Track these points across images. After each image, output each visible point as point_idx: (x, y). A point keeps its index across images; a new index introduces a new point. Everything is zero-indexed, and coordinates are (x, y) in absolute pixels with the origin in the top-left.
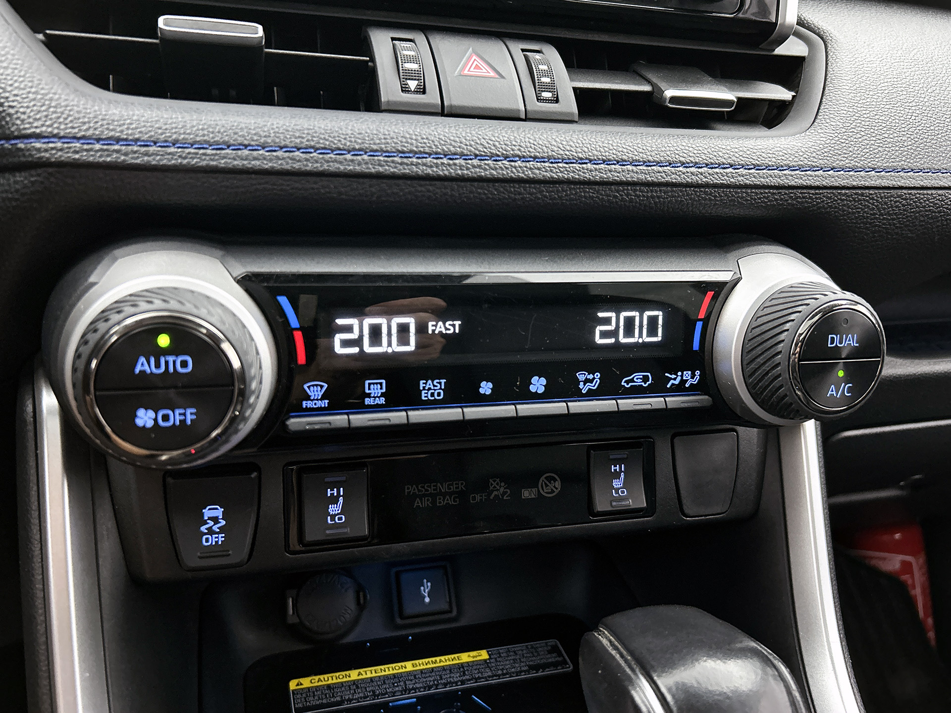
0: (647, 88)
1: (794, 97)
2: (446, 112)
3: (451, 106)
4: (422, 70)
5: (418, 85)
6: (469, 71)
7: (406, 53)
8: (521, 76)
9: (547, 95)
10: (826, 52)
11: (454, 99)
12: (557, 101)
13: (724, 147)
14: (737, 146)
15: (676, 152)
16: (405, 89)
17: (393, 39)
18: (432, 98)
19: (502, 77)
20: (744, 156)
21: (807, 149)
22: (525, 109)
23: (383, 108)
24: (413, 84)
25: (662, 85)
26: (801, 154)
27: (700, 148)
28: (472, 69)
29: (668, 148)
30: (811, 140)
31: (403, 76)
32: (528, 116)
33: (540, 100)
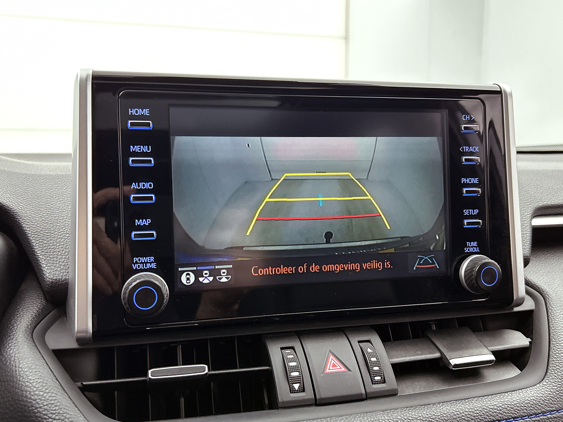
0: (437, 355)
1: (530, 342)
2: (318, 403)
3: (321, 399)
4: (301, 375)
5: (299, 386)
6: (329, 369)
7: (289, 357)
8: (361, 368)
9: (378, 378)
10: (547, 309)
11: (323, 393)
12: (384, 382)
13: (492, 407)
14: (501, 405)
15: (463, 417)
16: (292, 391)
17: (282, 349)
18: (308, 395)
19: (350, 370)
20: (506, 411)
21: (545, 398)
22: (366, 392)
23: (280, 405)
24: (296, 386)
25: (448, 355)
26: (542, 402)
27: (478, 412)
28: (331, 368)
29: (457, 415)
30: (547, 390)
31: (290, 381)
32: (368, 397)
33: (374, 382)
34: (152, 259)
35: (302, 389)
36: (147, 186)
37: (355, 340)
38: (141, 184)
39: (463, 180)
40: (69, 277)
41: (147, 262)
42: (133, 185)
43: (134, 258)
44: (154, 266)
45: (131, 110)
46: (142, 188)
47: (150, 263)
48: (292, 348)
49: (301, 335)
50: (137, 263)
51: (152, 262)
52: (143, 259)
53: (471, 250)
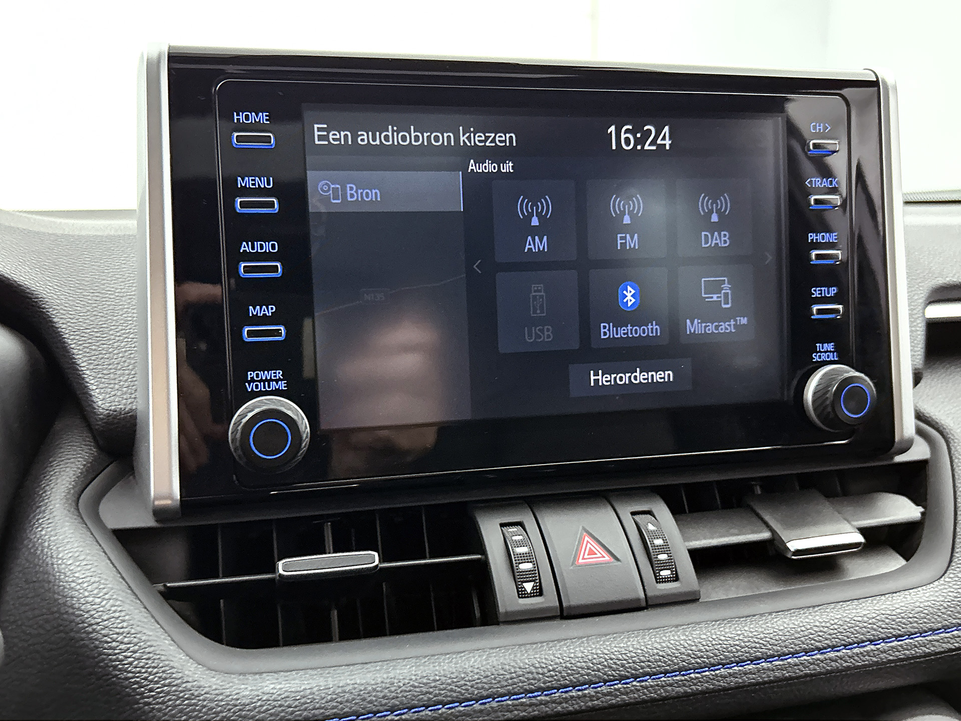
0: (766, 535)
1: (923, 514)
2: (565, 614)
3: (570, 607)
4: (536, 568)
5: (534, 587)
6: (583, 559)
7: (514, 538)
8: (636, 553)
9: (665, 573)
10: (951, 458)
11: (573, 599)
12: (677, 579)
13: (860, 619)
14: (874, 615)
15: (811, 636)
16: (522, 594)
17: (502, 525)
18: (549, 600)
19: (617, 559)
20: (883, 626)
21: (949, 604)
22: (645, 595)
23: (501, 619)
24: (528, 587)
25: (784, 535)
26: (943, 611)
27: (836, 627)
28: (586, 556)
29: (801, 633)
30: (952, 590)
31: (518, 578)
32: (650, 603)
33: (659, 580)
34: (279, 374)
35: (539, 591)
36: (267, 247)
37: (625, 511)
38: (257, 244)
39: (812, 237)
40: (138, 406)
41: (271, 380)
42: (243, 246)
43: (249, 373)
44: (282, 385)
45: (238, 115)
46: (259, 251)
47: (277, 381)
48: (520, 524)
49: (534, 503)
50: (253, 380)
51: (280, 379)
52: (264, 375)
53: (824, 357)
